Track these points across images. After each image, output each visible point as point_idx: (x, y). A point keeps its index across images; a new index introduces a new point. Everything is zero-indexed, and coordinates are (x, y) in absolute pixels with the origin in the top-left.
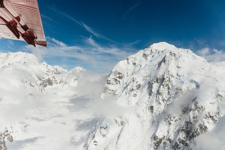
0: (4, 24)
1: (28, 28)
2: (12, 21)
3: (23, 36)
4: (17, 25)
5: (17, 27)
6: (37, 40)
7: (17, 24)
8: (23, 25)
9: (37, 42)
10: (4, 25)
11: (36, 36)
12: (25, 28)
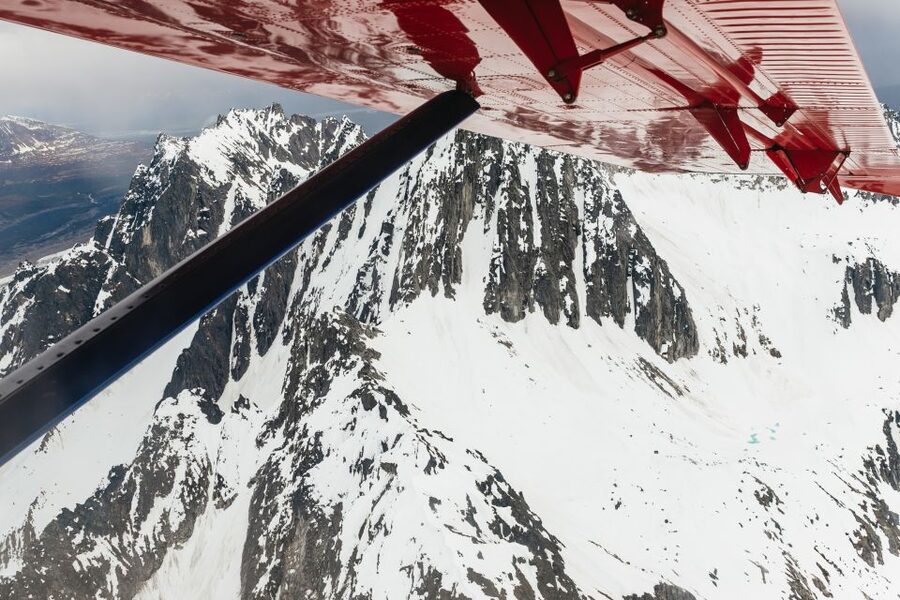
0: (681, 105)
1: (793, 108)
2: (715, 85)
3: (773, 149)
4: (737, 101)
5: (739, 112)
6: (851, 164)
7: (736, 96)
8: (765, 96)
9: (851, 174)
10: (683, 108)
11: (841, 146)
12: (778, 108)
